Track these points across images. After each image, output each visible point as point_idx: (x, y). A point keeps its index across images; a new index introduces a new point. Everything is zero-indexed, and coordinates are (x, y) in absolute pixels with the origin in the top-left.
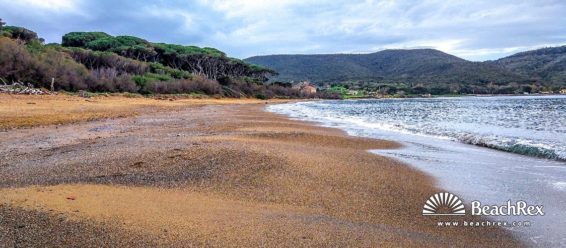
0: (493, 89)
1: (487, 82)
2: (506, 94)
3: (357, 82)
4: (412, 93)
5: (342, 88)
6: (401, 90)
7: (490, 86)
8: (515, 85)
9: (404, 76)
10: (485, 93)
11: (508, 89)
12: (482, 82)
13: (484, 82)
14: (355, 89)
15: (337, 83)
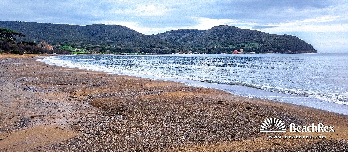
0: (157, 51)
1: (154, 47)
2: (164, 53)
3: (79, 44)
4: (115, 51)
5: (69, 47)
6: (108, 49)
7: (156, 49)
8: (168, 49)
9: (108, 41)
10: (154, 53)
11: (164, 51)
12: (151, 46)
13: (152, 47)
14: (79, 48)
15: (65, 43)
